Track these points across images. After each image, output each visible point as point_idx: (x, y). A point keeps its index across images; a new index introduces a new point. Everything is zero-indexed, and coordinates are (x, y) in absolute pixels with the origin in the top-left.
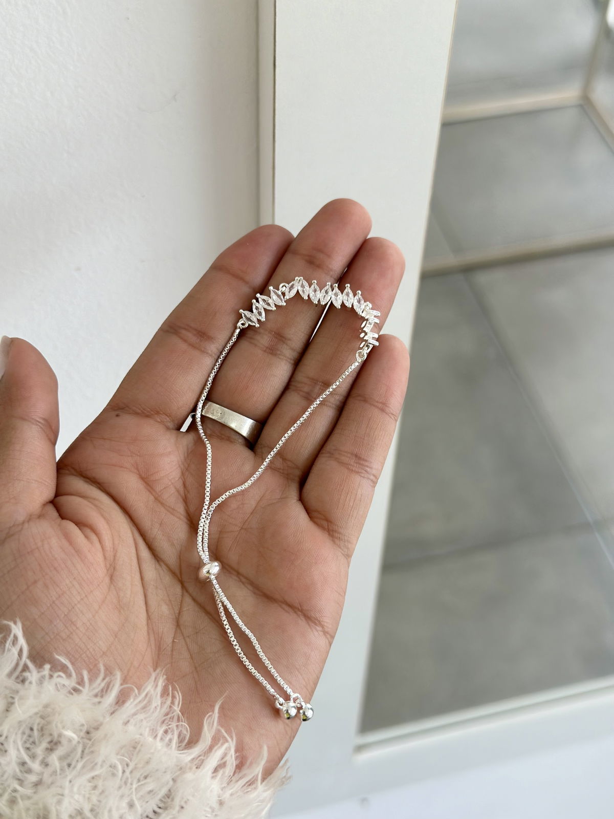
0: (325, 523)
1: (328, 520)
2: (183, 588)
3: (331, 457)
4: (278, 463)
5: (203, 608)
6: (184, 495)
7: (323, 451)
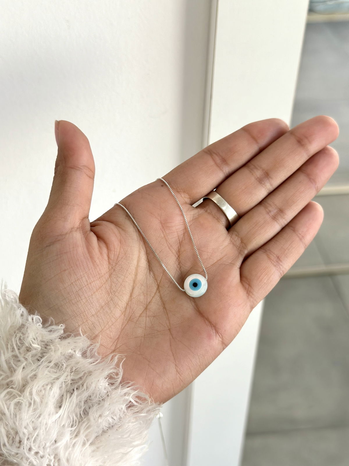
0: (247, 286)
2: (157, 289)
3: (264, 252)
4: (238, 242)
5: (164, 304)
6: (181, 240)
7: (262, 248)
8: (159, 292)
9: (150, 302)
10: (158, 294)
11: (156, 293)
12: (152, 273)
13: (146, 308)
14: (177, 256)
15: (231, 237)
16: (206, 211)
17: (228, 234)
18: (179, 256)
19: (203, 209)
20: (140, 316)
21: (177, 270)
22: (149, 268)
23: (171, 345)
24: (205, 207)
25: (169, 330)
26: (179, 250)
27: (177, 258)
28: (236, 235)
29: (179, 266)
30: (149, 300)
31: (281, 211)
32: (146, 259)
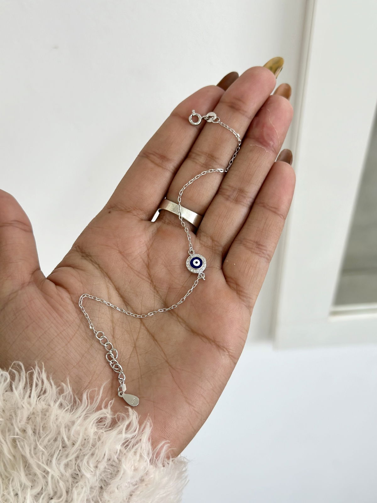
0: (235, 286)
1: (237, 284)
2: (141, 323)
3: (241, 243)
4: (209, 243)
5: (153, 336)
6: (147, 263)
7: (236, 239)
8: (144, 325)
9: (137, 339)
10: (142, 327)
11: (141, 326)
12: (129, 307)
13: (135, 347)
14: (150, 281)
15: (200, 240)
16: (165, 223)
17: (196, 237)
18: (152, 281)
19: (161, 221)
20: (130, 357)
21: (154, 296)
22: (125, 304)
23: (173, 377)
24: (162, 219)
25: (167, 361)
26: (149, 274)
27: (151, 283)
28: (204, 236)
29: (155, 291)
30: (135, 337)
31: (241, 191)
32: (118, 295)
